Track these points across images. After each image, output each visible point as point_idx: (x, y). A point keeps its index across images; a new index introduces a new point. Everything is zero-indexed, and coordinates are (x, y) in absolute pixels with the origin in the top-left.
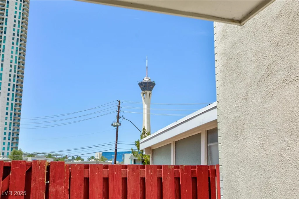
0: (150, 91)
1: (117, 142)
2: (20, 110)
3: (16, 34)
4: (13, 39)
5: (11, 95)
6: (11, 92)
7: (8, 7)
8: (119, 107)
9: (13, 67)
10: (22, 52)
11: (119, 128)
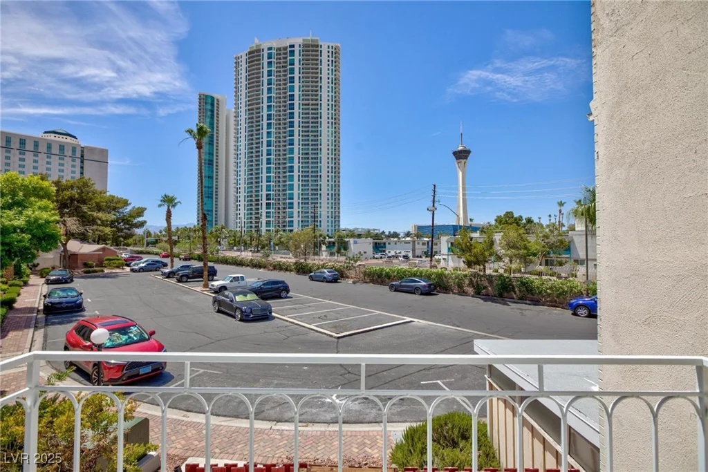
0: (465, 160)
3: (330, 118)
4: (328, 123)
5: (330, 177)
6: (330, 174)
7: (321, 92)
8: (434, 191)
9: (330, 149)
10: (336, 133)
11: (435, 212)
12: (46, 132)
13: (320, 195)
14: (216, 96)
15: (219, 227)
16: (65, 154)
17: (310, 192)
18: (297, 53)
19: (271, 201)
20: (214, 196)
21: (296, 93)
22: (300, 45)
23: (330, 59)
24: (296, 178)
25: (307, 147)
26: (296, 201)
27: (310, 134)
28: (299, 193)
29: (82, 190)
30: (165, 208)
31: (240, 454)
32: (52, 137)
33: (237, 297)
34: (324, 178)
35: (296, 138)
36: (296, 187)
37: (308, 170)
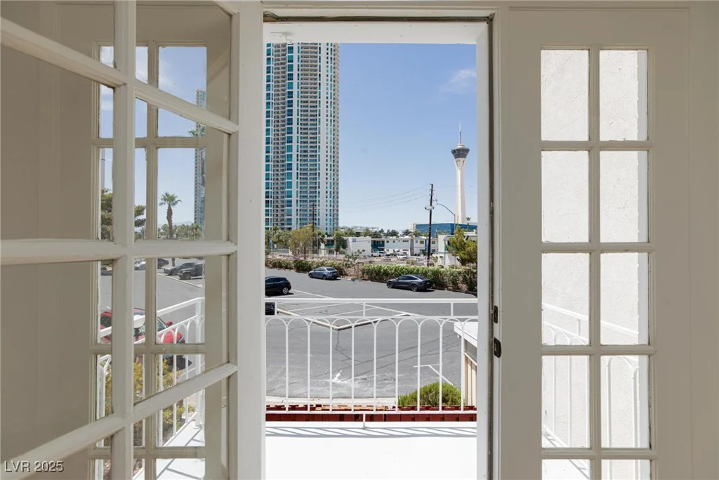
3: (329, 116)
5: (329, 174)
7: (320, 89)
8: (432, 191)
9: (329, 147)
11: (433, 211)
13: (319, 193)
17: (308, 190)
18: (295, 50)
19: (270, 199)
21: (295, 90)
23: (329, 56)
24: (294, 176)
25: (305, 145)
26: (294, 199)
27: (309, 131)
28: (297, 191)
30: (168, 206)
34: (323, 176)
35: (295, 135)
36: (294, 185)
37: (306, 167)
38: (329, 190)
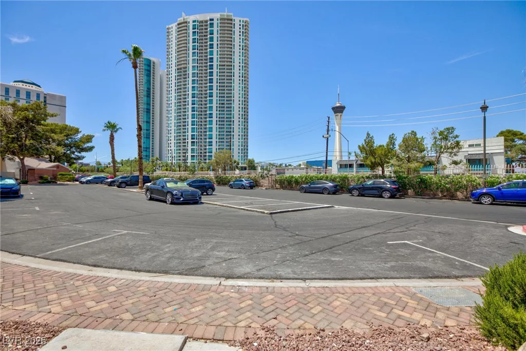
0: (341, 114)
1: (327, 151)
2: (247, 133)
3: (241, 76)
4: (240, 80)
5: (241, 122)
6: (240, 120)
7: (234, 55)
8: (329, 122)
10: (246, 89)
11: (329, 139)
12: (15, 82)
13: (233, 135)
14: (152, 59)
15: (155, 158)
16: (31, 99)
17: (225, 133)
18: (215, 25)
19: (195, 140)
20: (151, 137)
21: (215, 57)
22: (218, 19)
23: (241, 30)
24: (214, 123)
25: (223, 99)
26: (214, 140)
27: (226, 88)
28: (217, 134)
29: (35, 112)
30: (109, 132)
31: (169, 322)
32: (20, 85)
33: (167, 184)
34: (236, 123)
35: (214, 91)
36: (214, 129)
37: (223, 116)
38: (241, 134)
